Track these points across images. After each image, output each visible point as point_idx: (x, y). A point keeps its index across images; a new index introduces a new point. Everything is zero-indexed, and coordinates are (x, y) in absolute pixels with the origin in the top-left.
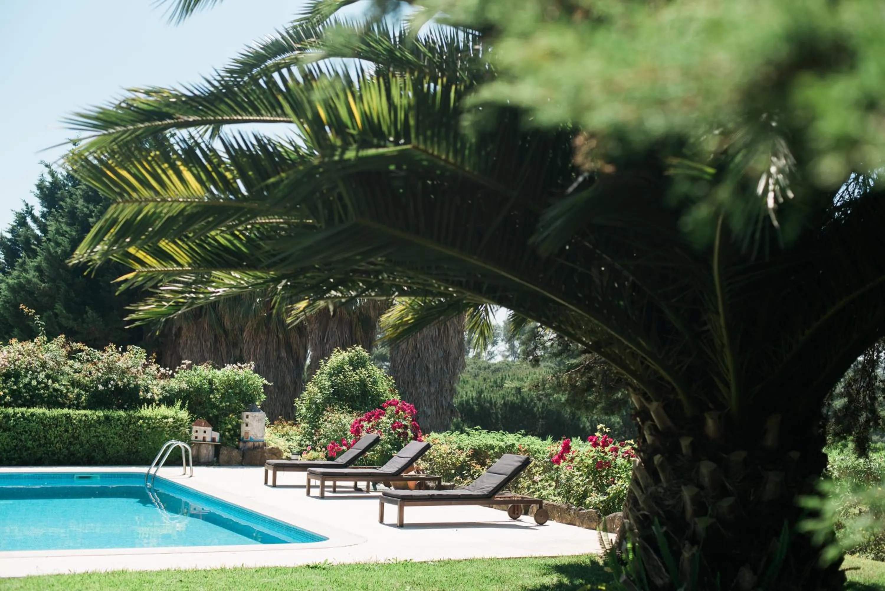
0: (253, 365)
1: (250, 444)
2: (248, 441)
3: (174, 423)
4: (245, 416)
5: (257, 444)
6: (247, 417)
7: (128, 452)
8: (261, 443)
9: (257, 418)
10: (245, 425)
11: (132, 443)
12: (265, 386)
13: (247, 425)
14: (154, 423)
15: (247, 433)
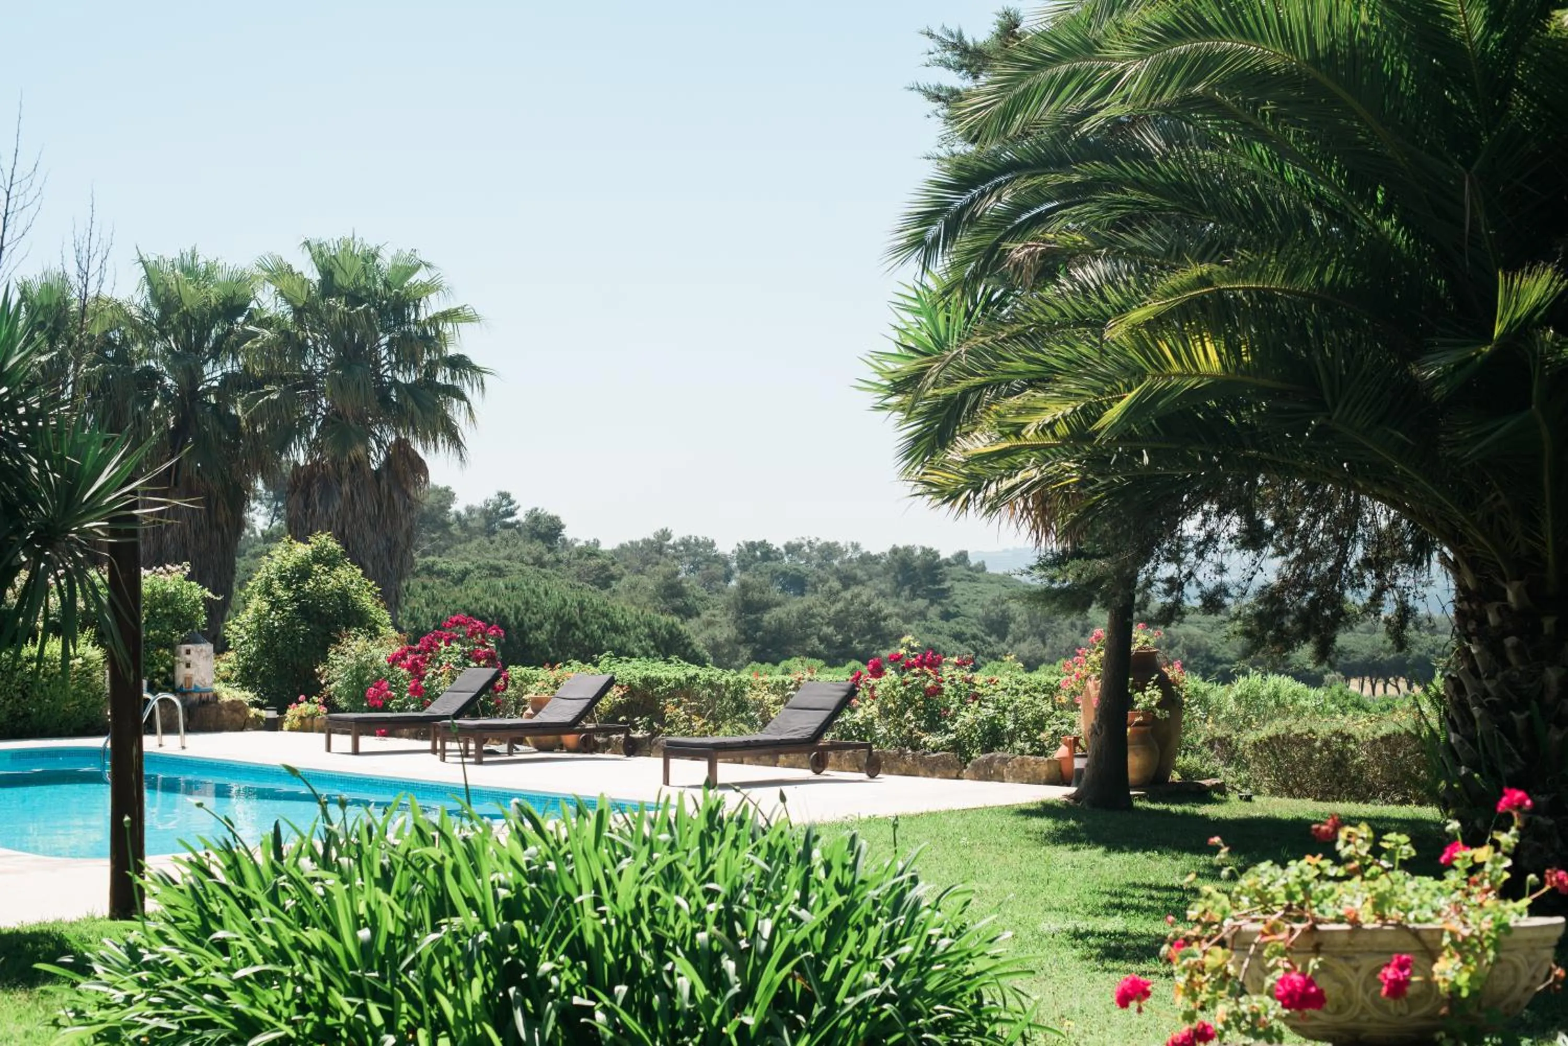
0: (188, 569)
1: (195, 697)
2: (190, 692)
3: (83, 665)
4: (183, 651)
5: (204, 696)
6: (188, 652)
7: (12, 715)
8: (211, 695)
9: (204, 654)
10: (183, 666)
11: (18, 701)
12: (206, 600)
13: (188, 666)
14: (53, 667)
15: (188, 679)
